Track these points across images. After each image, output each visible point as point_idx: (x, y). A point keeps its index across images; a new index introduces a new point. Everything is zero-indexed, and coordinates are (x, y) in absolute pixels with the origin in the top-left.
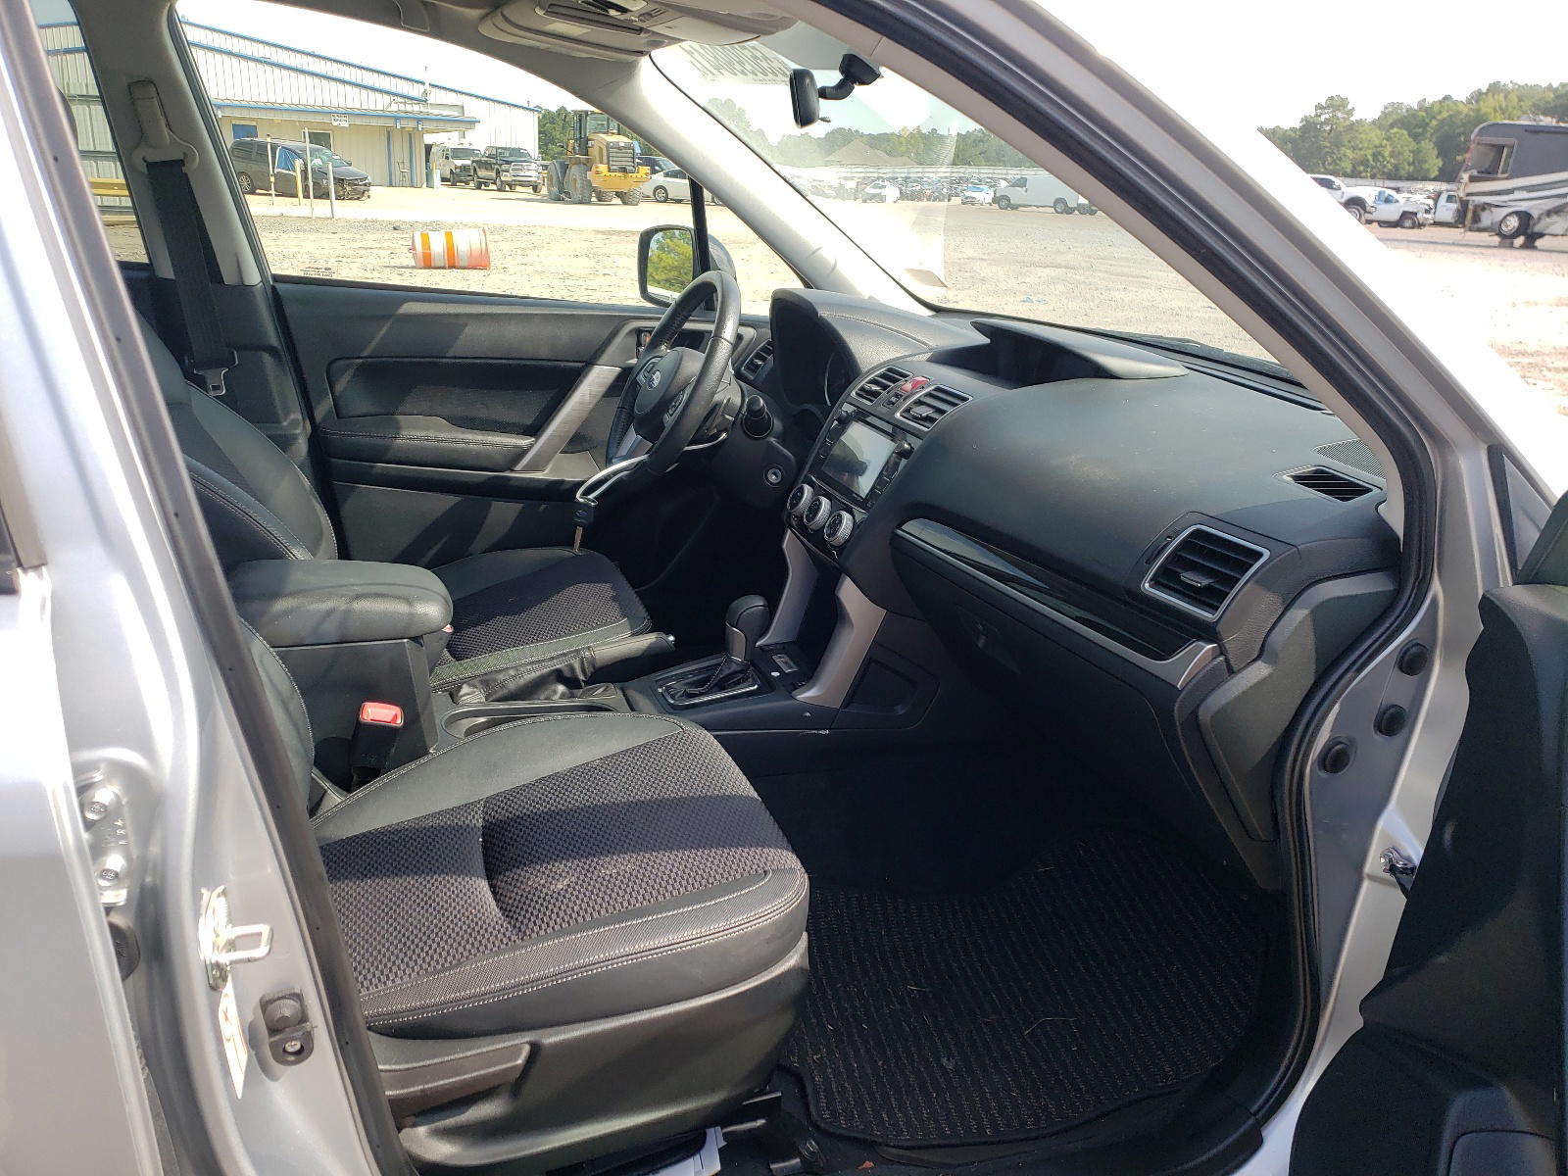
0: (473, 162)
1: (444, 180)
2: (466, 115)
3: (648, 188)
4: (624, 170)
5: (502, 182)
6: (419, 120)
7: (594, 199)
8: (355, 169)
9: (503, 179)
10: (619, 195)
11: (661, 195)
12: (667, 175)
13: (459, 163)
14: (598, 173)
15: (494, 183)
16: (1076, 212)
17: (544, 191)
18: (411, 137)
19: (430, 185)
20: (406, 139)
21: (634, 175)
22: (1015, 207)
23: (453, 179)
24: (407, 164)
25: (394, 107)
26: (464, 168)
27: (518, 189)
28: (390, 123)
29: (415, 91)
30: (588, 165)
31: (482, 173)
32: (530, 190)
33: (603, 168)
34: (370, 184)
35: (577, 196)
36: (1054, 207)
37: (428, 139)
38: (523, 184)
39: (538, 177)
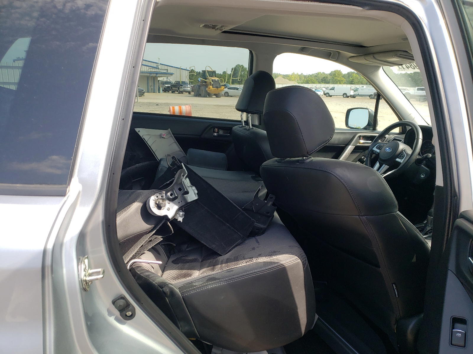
0: (171, 85)
1: (163, 90)
2: (168, 72)
3: (223, 93)
4: (217, 87)
5: (180, 91)
6: (157, 74)
7: (208, 96)
8: (140, 88)
9: (180, 90)
10: (215, 95)
11: (226, 95)
12: (228, 89)
13: (167, 85)
14: (209, 88)
15: (177, 92)
16: (350, 97)
17: (193, 93)
18: (154, 79)
19: (159, 92)
20: (153, 79)
21: (220, 89)
22: (331, 96)
23: (166, 90)
24: (153, 86)
25: (150, 70)
26: (168, 87)
27: (184, 93)
28: (148, 75)
29: (155, 65)
30: (206, 86)
31: (174, 89)
32: (188, 93)
33: (211, 87)
34: (144, 92)
35: (203, 95)
36: (343, 96)
37: (159, 79)
38: (186, 92)
39: (190, 90)
